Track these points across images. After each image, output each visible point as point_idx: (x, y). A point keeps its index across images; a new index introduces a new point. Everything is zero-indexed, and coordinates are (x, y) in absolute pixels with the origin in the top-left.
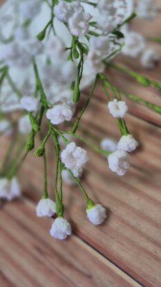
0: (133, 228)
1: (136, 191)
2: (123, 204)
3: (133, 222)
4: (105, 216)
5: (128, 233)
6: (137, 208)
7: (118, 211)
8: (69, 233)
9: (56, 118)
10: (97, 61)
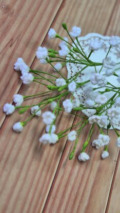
0: (13, 147)
1: (31, 145)
2: (24, 139)
3: (16, 146)
4: (17, 131)
5: (10, 144)
6: (23, 147)
7: (20, 137)
8: (7, 113)
9: (66, 105)
10: (95, 121)
